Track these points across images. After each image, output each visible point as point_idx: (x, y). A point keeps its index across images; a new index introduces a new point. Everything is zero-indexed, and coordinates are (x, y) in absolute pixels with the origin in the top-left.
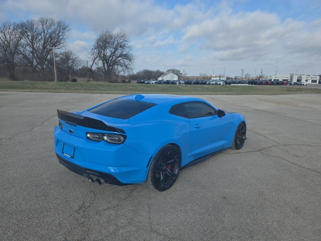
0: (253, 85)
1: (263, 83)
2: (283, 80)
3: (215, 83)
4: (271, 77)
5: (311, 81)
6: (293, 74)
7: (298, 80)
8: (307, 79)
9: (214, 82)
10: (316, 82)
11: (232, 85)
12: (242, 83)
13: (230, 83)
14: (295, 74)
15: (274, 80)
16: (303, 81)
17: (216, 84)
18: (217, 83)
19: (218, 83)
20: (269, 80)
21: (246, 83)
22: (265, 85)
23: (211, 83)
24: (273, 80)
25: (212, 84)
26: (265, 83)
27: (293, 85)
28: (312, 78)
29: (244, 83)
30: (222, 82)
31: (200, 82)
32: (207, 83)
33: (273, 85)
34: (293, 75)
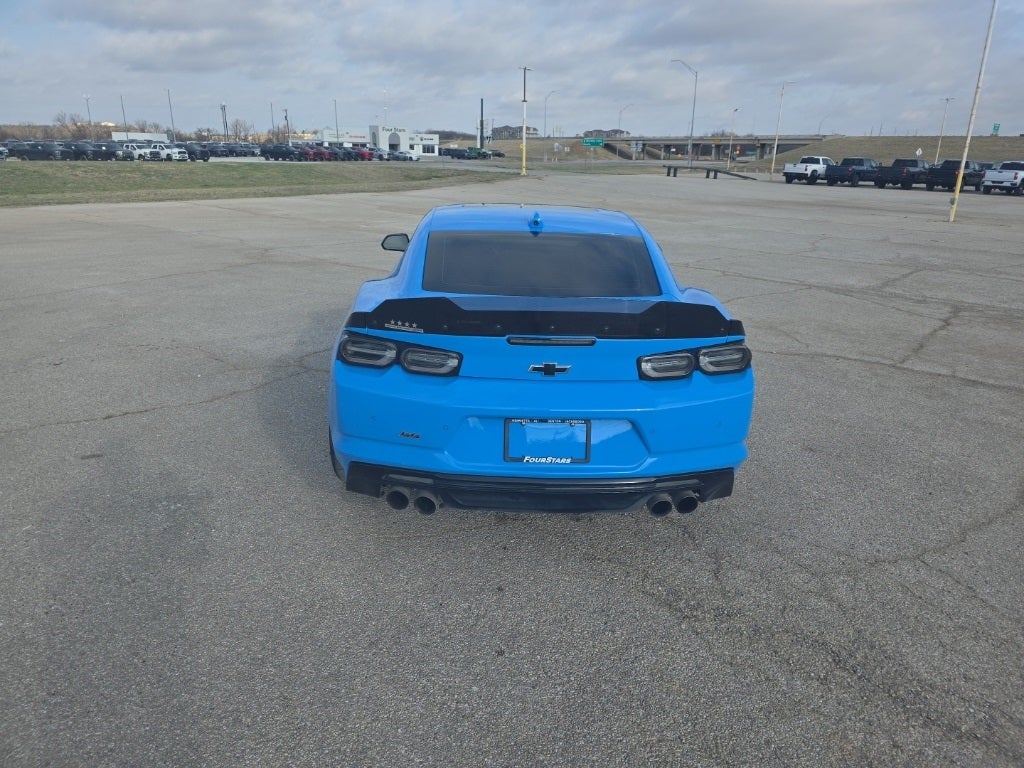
0: (280, 161)
1: (307, 153)
2: (354, 145)
3: (151, 153)
4: (319, 135)
5: (421, 147)
6: (377, 127)
7: (393, 147)
8: (412, 142)
9: (148, 151)
10: (433, 152)
11: (212, 160)
12: (239, 155)
13: (205, 156)
14: (380, 129)
15: (330, 144)
16: (404, 148)
17: (155, 156)
18: (158, 153)
19: (164, 153)
20: (317, 144)
21: (253, 154)
22: (315, 160)
23: (137, 152)
24: (326, 145)
25: (140, 155)
26: (314, 153)
27: (388, 160)
28: (422, 140)
29: (245, 155)
30: (176, 150)
31: (90, 148)
32: (120, 153)
33: (336, 159)
34: (378, 131)
